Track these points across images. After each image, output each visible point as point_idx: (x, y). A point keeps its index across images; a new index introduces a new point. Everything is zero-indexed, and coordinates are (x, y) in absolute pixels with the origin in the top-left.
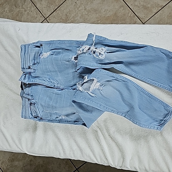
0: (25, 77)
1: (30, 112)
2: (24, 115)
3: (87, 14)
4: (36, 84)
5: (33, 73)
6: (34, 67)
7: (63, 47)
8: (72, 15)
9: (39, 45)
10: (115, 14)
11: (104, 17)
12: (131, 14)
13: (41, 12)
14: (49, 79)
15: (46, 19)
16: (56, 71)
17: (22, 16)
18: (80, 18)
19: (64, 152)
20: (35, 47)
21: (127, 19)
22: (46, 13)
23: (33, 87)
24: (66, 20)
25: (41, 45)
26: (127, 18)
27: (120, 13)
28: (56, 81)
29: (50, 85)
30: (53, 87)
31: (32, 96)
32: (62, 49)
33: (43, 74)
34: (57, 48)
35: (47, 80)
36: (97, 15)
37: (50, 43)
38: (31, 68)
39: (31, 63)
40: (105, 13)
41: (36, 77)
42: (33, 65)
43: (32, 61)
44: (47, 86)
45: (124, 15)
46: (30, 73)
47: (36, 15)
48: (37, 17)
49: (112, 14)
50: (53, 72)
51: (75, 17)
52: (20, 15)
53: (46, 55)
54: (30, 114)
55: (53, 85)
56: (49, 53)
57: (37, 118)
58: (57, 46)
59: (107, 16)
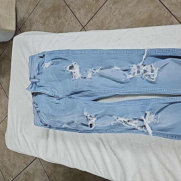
0: (32, 86)
1: (39, 120)
2: (36, 123)
3: (122, 19)
4: (40, 93)
5: (38, 82)
6: (37, 77)
7: (61, 57)
8: (108, 21)
9: (42, 56)
10: (150, 15)
11: (139, 20)
12: (167, 14)
13: (80, 21)
14: (51, 88)
15: (84, 27)
16: (56, 81)
17: (64, 26)
18: (115, 23)
19: (72, 161)
20: (39, 57)
21: (163, 21)
22: (84, 22)
23: (39, 95)
24: (101, 27)
25: (44, 56)
26: (163, 19)
27: (155, 14)
28: (57, 90)
29: (51, 94)
30: (53, 96)
31: (37, 104)
32: (61, 58)
33: (46, 83)
34: (56, 58)
35: (49, 89)
36: (132, 18)
37: (51, 53)
38: (36, 77)
39: (36, 73)
40: (139, 16)
41: (41, 86)
42: (37, 75)
43: (36, 71)
44: (49, 95)
45: (160, 15)
46: (36, 83)
47: (75, 25)
48: (76, 27)
49: (146, 16)
50: (54, 81)
51: (110, 23)
52: (62, 26)
53: (47, 65)
54: (40, 122)
55: (54, 94)
56: (49, 63)
57: (46, 126)
58: (56, 56)
59: (142, 18)
